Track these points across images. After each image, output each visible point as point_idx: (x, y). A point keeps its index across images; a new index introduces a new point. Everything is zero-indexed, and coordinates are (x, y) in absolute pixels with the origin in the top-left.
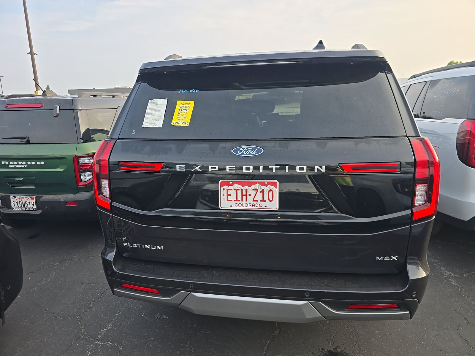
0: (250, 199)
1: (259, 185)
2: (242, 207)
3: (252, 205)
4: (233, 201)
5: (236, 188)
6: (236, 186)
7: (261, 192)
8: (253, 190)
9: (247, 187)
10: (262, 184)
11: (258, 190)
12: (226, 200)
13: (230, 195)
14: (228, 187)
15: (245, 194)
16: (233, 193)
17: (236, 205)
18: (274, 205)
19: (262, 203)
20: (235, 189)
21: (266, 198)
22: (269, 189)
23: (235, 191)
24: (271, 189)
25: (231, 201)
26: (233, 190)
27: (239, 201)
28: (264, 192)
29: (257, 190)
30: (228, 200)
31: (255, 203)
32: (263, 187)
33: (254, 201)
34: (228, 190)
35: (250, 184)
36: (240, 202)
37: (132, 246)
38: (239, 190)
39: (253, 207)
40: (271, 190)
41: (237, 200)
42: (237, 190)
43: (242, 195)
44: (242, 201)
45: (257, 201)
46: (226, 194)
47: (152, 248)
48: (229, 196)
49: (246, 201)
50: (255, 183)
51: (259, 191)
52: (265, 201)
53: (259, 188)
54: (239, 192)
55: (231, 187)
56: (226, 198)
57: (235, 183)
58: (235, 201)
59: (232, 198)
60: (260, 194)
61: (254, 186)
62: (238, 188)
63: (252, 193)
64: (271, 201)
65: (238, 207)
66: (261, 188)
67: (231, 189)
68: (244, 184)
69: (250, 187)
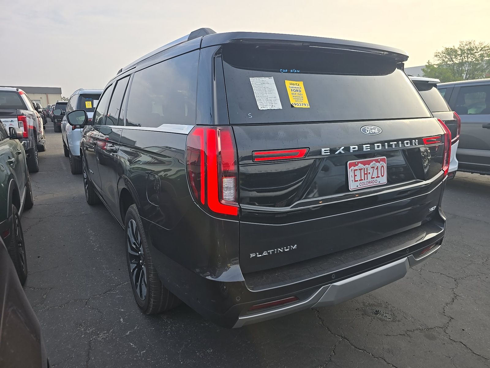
0: (369, 177)
1: (375, 162)
2: (364, 186)
3: (370, 183)
4: (359, 181)
6: (361, 166)
7: (376, 169)
8: (372, 168)
9: (367, 166)
10: (377, 161)
12: (354, 181)
13: (356, 175)
14: (354, 168)
15: (366, 173)
16: (358, 173)
17: (361, 184)
18: (384, 180)
19: (377, 179)
20: (359, 169)
21: (380, 175)
22: (381, 166)
23: (360, 171)
25: (357, 181)
27: (362, 180)
29: (374, 167)
32: (377, 164)
33: (372, 178)
34: (355, 170)
35: (368, 163)
37: (261, 255)
39: (372, 184)
40: (382, 166)
43: (365, 174)
44: (365, 179)
45: (374, 178)
46: (353, 176)
47: (286, 250)
48: (356, 177)
49: (367, 179)
50: (372, 161)
51: (375, 168)
52: (379, 177)
53: (375, 165)
54: (362, 171)
55: (356, 168)
56: (353, 179)
57: (358, 163)
58: (360, 180)
59: (358, 178)
60: (375, 171)
61: (372, 164)
62: (361, 168)
63: (370, 170)
64: (382, 176)
65: (362, 186)
66: (376, 165)
67: (357, 170)
68: (364, 163)
69: (369, 165)
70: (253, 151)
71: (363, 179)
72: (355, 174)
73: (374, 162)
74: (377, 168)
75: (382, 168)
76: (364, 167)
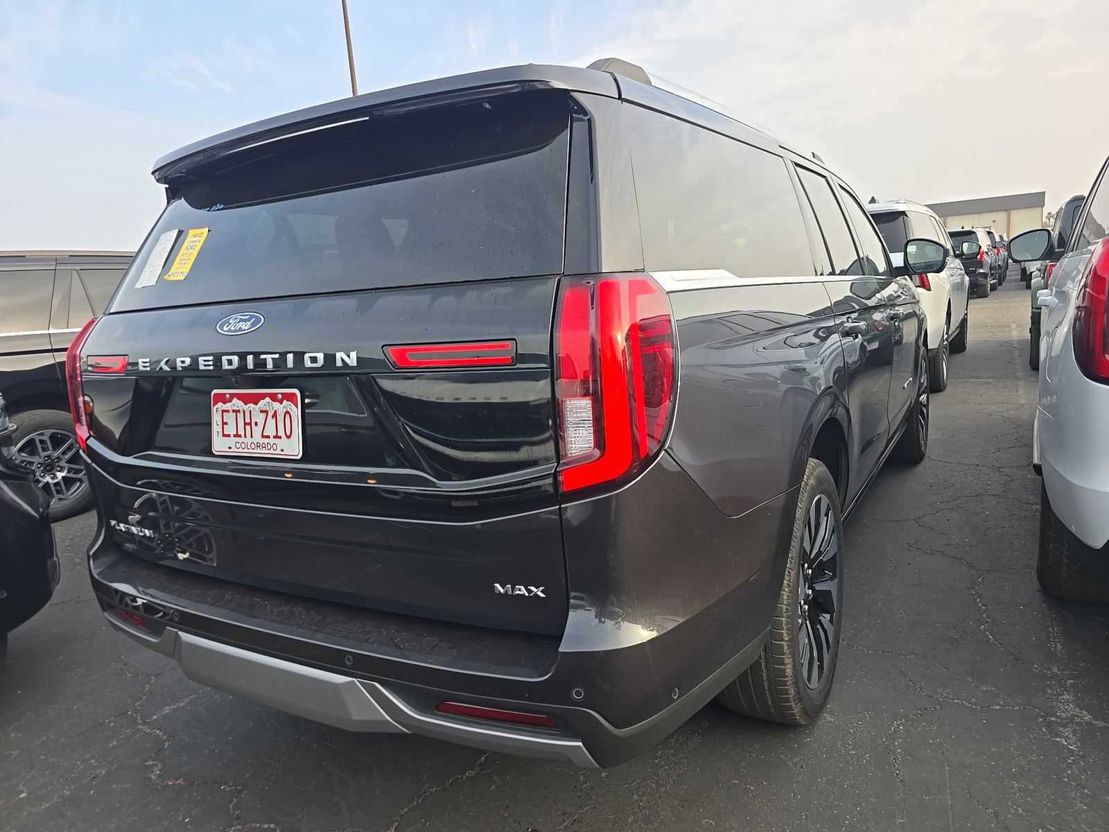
0: (257, 431)
1: (270, 401)
2: (246, 450)
3: (261, 447)
4: (232, 436)
5: (235, 408)
6: (237, 403)
7: (273, 417)
8: (261, 411)
9: (251, 405)
10: (274, 397)
11: (269, 412)
12: (221, 434)
13: (226, 423)
14: (223, 405)
15: (249, 421)
16: (230, 418)
17: (238, 445)
18: (293, 447)
19: (276, 441)
20: (234, 411)
21: (281, 433)
22: (285, 411)
23: (234, 414)
24: (289, 410)
25: (229, 436)
26: (231, 413)
27: (240, 436)
28: (278, 417)
29: (266, 412)
30: (224, 435)
31: (266, 441)
32: (276, 405)
33: (263, 436)
34: (223, 411)
35: (255, 399)
36: (243, 439)
38: (239, 411)
39: (264, 451)
40: (288, 412)
41: (237, 435)
42: (236, 412)
43: (245, 424)
44: (245, 437)
45: (269, 437)
46: (220, 424)
48: (225, 426)
49: (252, 437)
50: (263, 396)
51: (270, 415)
52: (280, 437)
53: (271, 407)
54: (240, 416)
55: (228, 406)
56: (221, 431)
57: (233, 396)
58: (235, 436)
59: (230, 429)
60: (271, 421)
61: (262, 403)
62: (238, 409)
63: (260, 418)
64: (288, 437)
65: (240, 450)
66: (273, 408)
67: (228, 411)
68: (246, 399)
69: (256, 405)
70: (88, 356)
71: (243, 435)
72: (225, 421)
73: (268, 399)
74: (275, 415)
75: (287, 415)
76: (246, 407)
